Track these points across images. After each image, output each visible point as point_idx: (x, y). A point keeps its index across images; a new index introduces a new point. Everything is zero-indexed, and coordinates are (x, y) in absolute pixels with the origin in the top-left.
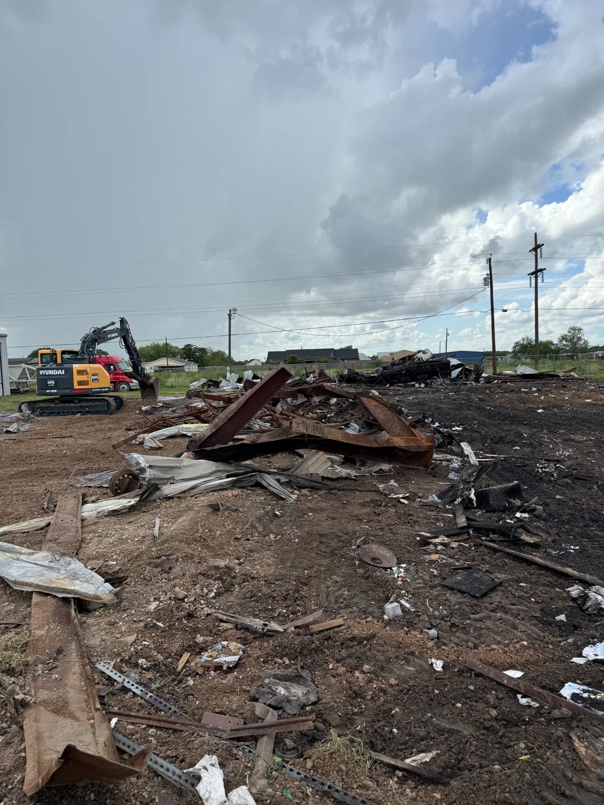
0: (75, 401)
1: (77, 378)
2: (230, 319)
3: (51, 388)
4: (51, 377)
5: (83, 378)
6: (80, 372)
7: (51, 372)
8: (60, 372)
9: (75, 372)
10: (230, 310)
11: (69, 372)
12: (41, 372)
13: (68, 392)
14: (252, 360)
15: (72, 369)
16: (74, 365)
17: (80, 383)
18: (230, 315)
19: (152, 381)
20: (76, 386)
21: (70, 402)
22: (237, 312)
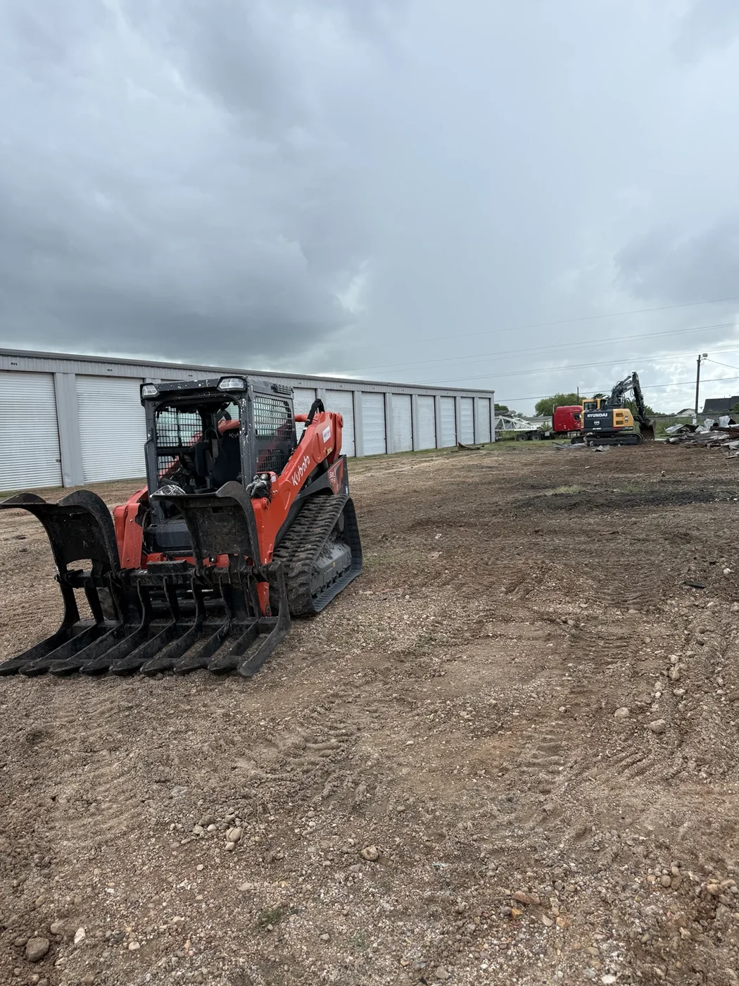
0: (613, 436)
1: (616, 419)
2: (699, 365)
3: (597, 427)
4: (596, 419)
5: (620, 419)
6: (618, 415)
7: (597, 415)
8: (604, 415)
9: (615, 415)
10: (700, 356)
11: (611, 414)
12: (588, 416)
13: (609, 429)
14: (685, 410)
15: (612, 412)
16: (614, 410)
17: (618, 423)
18: (699, 361)
19: (651, 423)
20: (615, 425)
21: (607, 437)
22: (707, 358)
